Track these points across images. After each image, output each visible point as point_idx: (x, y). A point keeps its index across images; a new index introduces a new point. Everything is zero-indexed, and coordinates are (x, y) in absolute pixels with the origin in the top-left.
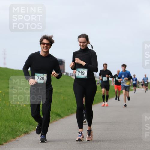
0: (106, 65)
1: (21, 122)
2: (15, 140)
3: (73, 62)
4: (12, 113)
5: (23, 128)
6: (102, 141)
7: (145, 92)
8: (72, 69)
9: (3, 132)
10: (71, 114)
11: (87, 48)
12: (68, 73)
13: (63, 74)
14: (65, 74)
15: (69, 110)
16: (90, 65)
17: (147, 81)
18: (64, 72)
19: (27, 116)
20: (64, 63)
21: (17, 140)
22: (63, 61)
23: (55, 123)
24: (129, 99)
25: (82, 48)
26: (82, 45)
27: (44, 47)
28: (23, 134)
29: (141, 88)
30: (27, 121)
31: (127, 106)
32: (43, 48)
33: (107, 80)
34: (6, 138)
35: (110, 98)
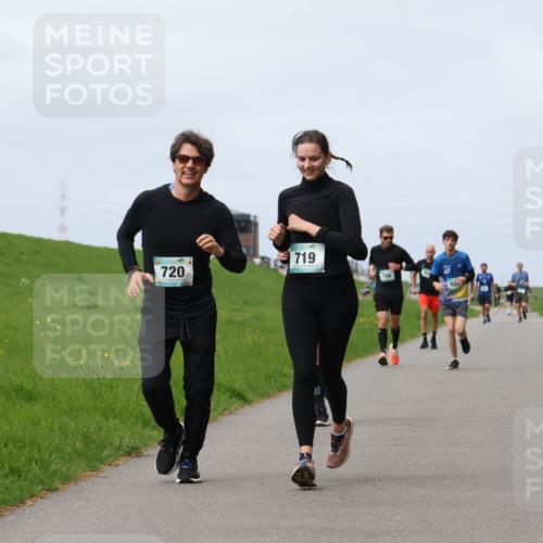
0: (390, 230)
1: (115, 418)
2: (96, 476)
3: (279, 223)
4: (86, 387)
5: (122, 438)
6: (380, 480)
7: (518, 319)
8: (275, 245)
9: (58, 449)
10: (279, 391)
11: (326, 175)
12: (269, 259)
13: (253, 263)
14: (257, 261)
15: (272, 381)
16: (334, 234)
17: (526, 284)
18: (255, 254)
19: (134, 399)
20: (256, 225)
21: (102, 475)
22: (252, 219)
23: (225, 420)
24: (466, 347)
25: (307, 178)
26: (309, 168)
27: (186, 170)
28: (123, 456)
29: (505, 306)
30: (134, 413)
31: (460, 366)
32: (180, 174)
33: (393, 278)
34: (69, 469)
35: (403, 341)
